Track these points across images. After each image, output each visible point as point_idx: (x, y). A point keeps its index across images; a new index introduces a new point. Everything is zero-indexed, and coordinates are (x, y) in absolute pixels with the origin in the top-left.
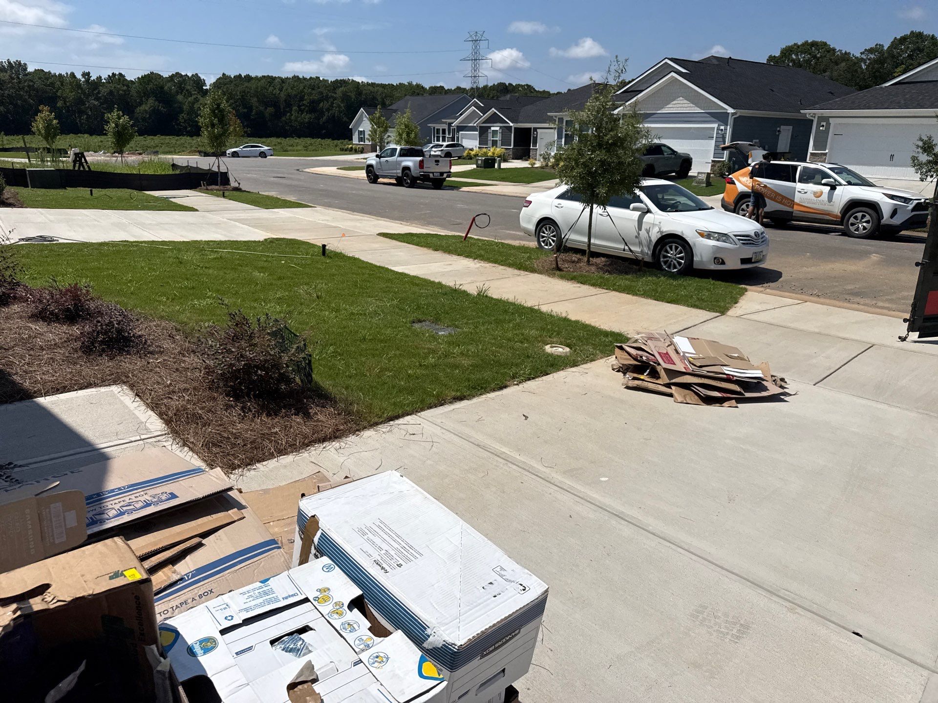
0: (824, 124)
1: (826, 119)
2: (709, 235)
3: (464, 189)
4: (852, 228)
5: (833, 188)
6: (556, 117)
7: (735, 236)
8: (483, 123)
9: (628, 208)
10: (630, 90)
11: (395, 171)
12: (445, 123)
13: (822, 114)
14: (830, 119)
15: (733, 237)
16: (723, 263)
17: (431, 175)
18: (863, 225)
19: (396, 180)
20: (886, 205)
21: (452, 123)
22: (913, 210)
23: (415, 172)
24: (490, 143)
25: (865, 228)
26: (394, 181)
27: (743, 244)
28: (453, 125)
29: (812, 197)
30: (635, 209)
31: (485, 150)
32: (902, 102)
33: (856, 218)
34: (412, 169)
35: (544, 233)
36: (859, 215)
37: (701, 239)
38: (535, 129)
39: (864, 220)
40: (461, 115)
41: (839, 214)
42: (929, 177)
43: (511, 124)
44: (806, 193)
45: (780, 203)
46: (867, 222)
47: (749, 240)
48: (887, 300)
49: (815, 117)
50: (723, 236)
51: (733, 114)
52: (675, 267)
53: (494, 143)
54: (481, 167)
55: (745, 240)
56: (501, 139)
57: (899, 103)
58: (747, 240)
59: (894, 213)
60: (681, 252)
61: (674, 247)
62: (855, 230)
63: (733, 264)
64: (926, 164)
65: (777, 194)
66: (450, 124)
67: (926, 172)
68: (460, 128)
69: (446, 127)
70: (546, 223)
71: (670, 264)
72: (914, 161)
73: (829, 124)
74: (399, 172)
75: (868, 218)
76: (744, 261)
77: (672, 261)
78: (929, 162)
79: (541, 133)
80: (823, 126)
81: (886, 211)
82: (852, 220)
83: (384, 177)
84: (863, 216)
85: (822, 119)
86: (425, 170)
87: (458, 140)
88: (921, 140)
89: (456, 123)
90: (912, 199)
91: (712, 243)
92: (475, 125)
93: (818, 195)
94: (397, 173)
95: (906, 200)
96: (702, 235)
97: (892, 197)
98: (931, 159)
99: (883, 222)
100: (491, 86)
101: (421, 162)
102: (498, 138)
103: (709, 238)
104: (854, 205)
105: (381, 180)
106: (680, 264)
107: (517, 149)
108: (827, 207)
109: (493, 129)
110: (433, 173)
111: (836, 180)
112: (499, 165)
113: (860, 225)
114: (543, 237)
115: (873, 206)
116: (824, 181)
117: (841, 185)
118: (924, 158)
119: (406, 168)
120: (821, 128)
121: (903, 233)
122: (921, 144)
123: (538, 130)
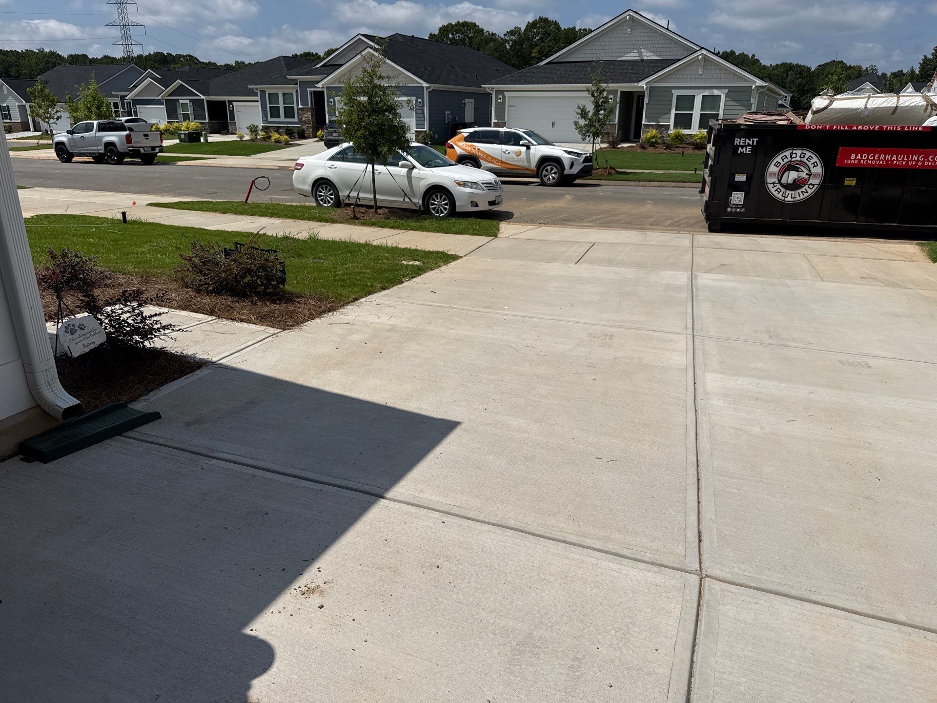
0: (501, 97)
1: (501, 92)
2: (464, 184)
3: (179, 163)
4: (545, 179)
5: (528, 148)
6: (257, 89)
7: (483, 184)
8: (168, 96)
9: (397, 165)
10: (328, 64)
11: (96, 148)
12: (117, 96)
13: (498, 88)
14: (505, 92)
15: (481, 185)
16: (477, 206)
17: (142, 151)
18: (552, 176)
19: (93, 158)
20: (566, 158)
21: (126, 96)
22: (584, 162)
23: (122, 147)
24: (181, 117)
25: (554, 178)
26: (91, 159)
27: (489, 189)
28: (127, 98)
29: (514, 156)
30: (403, 166)
31: (176, 124)
32: (556, 78)
33: (547, 171)
34: (118, 145)
35: (321, 192)
36: (549, 168)
37: (459, 187)
38: (230, 102)
39: (552, 172)
40: (135, 87)
41: (535, 169)
42: (587, 137)
43: (203, 97)
44: (509, 153)
45: (491, 162)
46: (555, 173)
47: (492, 187)
48: (587, 222)
49: (493, 91)
50: (474, 184)
51: (427, 88)
52: (442, 212)
53: (186, 117)
54: (185, 141)
55: (489, 187)
56: (192, 112)
57: (553, 79)
58: (490, 186)
59: (572, 165)
60: (445, 200)
61: (439, 196)
62: (547, 181)
63: (483, 206)
64: (584, 127)
65: (488, 155)
66: (123, 98)
67: (585, 133)
68: (136, 102)
69: (118, 101)
70: (321, 183)
71: (438, 210)
72: (576, 125)
73: (504, 97)
74: (101, 149)
75: (555, 170)
76: (492, 203)
77: (439, 207)
78: (586, 125)
79: (237, 106)
80: (500, 99)
81: (567, 165)
82: (544, 173)
83: (80, 154)
84: (552, 169)
85: (499, 92)
86: (134, 145)
87: (136, 114)
88: (579, 108)
89: (130, 96)
90: (581, 154)
91: (468, 190)
92: (160, 98)
93: (518, 154)
94: (98, 150)
95: (578, 155)
96: (459, 184)
97: (569, 153)
98: (587, 123)
99: (566, 172)
100: (147, 56)
101: (128, 137)
102: (190, 111)
103: (464, 187)
104: (545, 160)
105: (75, 159)
106: (445, 209)
107: (213, 123)
108: (525, 164)
109: (181, 101)
110: (143, 147)
111: (529, 142)
112: (206, 139)
113: (550, 176)
114: (320, 196)
115: (556, 161)
116: (521, 142)
117: (533, 145)
118: (582, 122)
119: (112, 144)
120: (499, 101)
121: (577, 181)
122: (579, 111)
123: (234, 103)
